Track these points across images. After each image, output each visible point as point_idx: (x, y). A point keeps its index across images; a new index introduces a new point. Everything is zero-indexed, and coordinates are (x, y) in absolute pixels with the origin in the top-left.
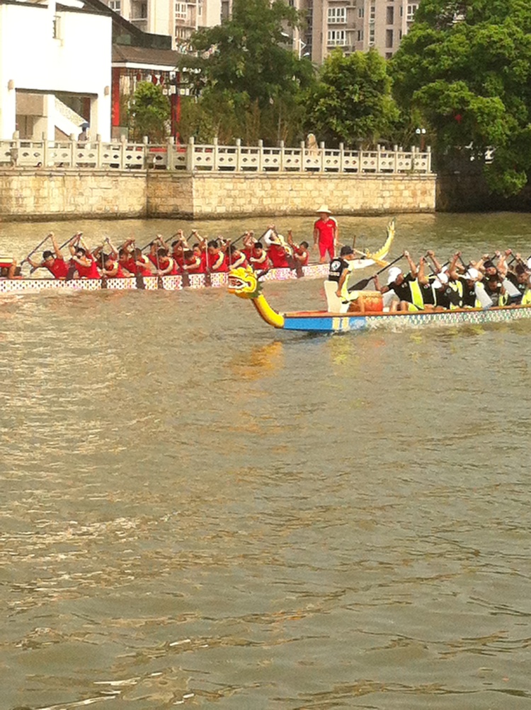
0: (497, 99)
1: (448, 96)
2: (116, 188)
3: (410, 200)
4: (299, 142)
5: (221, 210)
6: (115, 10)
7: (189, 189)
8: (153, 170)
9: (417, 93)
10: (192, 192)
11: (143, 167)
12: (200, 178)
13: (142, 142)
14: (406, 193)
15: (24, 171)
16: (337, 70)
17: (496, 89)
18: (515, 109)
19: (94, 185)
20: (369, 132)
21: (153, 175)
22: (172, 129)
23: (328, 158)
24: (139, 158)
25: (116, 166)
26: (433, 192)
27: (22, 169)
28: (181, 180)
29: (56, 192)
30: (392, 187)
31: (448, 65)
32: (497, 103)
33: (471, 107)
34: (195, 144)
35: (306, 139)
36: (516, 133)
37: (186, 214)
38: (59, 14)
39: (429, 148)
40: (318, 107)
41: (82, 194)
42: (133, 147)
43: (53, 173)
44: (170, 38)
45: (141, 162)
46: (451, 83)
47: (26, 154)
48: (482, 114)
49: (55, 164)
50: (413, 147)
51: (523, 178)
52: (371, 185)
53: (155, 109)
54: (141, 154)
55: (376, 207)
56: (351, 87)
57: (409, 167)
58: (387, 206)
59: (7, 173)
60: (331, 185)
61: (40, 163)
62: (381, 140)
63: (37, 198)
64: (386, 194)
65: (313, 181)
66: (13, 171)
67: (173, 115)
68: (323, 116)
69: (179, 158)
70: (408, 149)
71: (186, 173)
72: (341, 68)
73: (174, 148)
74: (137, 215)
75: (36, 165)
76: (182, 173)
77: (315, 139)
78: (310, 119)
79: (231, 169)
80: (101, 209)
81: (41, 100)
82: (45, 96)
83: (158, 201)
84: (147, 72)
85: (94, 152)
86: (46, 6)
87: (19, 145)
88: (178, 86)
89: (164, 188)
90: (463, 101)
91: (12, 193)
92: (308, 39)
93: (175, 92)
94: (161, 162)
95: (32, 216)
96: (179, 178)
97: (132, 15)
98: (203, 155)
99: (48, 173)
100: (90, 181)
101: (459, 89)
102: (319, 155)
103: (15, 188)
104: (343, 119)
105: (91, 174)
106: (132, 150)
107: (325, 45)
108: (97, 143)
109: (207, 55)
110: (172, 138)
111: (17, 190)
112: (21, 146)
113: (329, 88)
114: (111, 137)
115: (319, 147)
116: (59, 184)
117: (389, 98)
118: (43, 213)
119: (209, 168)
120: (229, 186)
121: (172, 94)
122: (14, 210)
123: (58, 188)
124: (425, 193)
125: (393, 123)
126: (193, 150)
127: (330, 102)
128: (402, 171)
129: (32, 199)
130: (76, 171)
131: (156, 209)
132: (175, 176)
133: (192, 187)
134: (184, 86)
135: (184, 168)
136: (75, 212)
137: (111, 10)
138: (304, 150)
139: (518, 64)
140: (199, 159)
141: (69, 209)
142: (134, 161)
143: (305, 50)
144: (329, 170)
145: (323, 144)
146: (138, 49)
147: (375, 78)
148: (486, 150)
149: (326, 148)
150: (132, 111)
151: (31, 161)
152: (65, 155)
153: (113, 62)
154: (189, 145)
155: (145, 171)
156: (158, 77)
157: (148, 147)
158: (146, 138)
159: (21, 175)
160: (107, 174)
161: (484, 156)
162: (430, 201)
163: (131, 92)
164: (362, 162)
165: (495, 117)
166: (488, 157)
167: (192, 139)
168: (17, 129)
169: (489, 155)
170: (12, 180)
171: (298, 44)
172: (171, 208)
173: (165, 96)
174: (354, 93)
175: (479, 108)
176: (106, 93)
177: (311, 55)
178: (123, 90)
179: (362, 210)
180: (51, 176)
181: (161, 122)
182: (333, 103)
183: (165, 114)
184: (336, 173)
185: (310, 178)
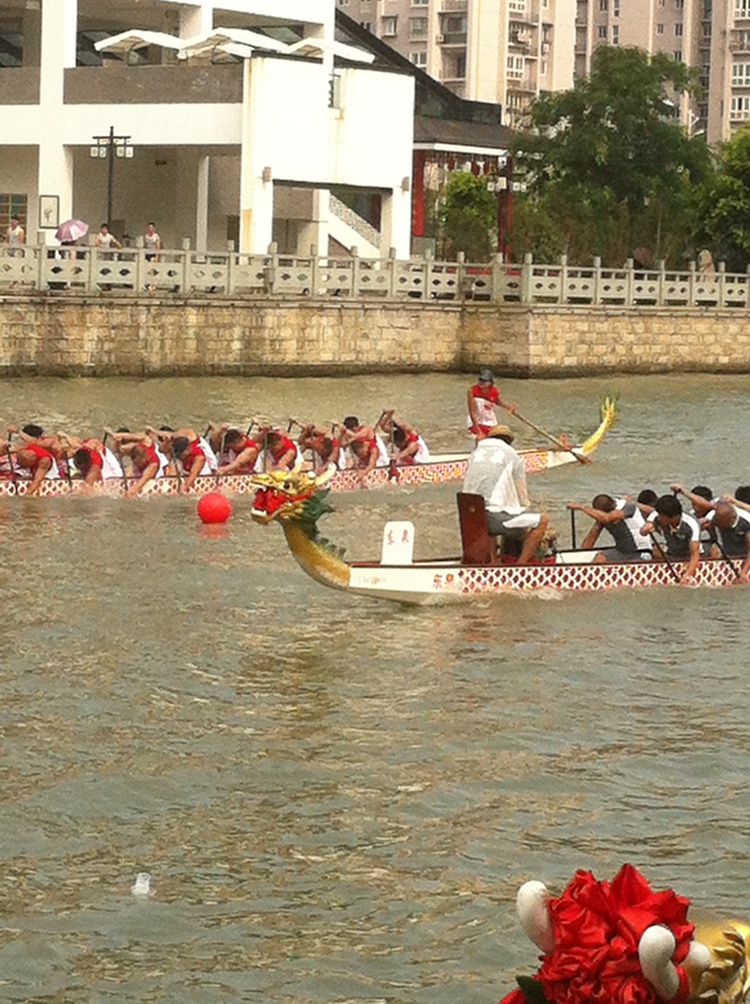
2: (417, 327)
4: (688, 260)
5: (570, 361)
6: (419, 66)
7: (524, 330)
8: (470, 300)
10: (527, 335)
11: (456, 297)
12: (539, 314)
13: (455, 261)
15: (284, 300)
16: (744, 155)
19: (384, 322)
21: (472, 310)
22: (499, 240)
23: (730, 286)
24: (451, 283)
25: (417, 295)
27: (280, 298)
28: (511, 317)
29: (329, 332)
34: (533, 263)
35: (696, 257)
37: (519, 367)
38: (338, 71)
40: (718, 211)
41: (366, 336)
42: (442, 268)
43: (326, 305)
44: (499, 107)
45: (453, 289)
47: (286, 277)
49: (328, 291)
53: (475, 212)
54: (454, 277)
59: (258, 304)
60: (733, 327)
61: (306, 290)
63: (302, 341)
65: (706, 320)
66: (267, 300)
67: (502, 221)
68: (723, 225)
69: (510, 285)
71: (522, 307)
73: (503, 269)
74: (445, 369)
75: (301, 292)
76: (514, 307)
77: (710, 257)
78: (704, 230)
79: (586, 301)
80: (394, 359)
81: (310, 198)
82: (316, 191)
83: (478, 347)
84: (463, 157)
85: (386, 274)
86: (320, 61)
87: (276, 262)
88: (510, 178)
89: (486, 328)
91: (266, 334)
92: (702, 110)
93: (505, 187)
94: (482, 291)
95: (293, 367)
96: (509, 314)
97: (443, 74)
98: (545, 280)
99: (318, 305)
100: (380, 318)
102: (716, 281)
103: (270, 326)
105: (381, 306)
106: (440, 272)
107: (727, 119)
108: (390, 260)
109: (552, 133)
110: (500, 255)
111: (272, 328)
112: (280, 265)
113: (732, 183)
114: (411, 253)
115: (717, 270)
116: (333, 321)
118: (310, 363)
119: (554, 300)
120: (584, 327)
121: (502, 190)
122: (268, 357)
123: (333, 326)
126: (531, 273)
127: (734, 204)
129: (294, 342)
130: (358, 302)
131: (474, 358)
132: (503, 310)
133: (527, 327)
134: (520, 178)
135: (516, 298)
136: (356, 362)
137: (413, 66)
138: (695, 274)
140: (539, 286)
141: (348, 357)
142: (443, 288)
143: (697, 126)
144: (731, 304)
145: (722, 266)
146: (451, 124)
149: (727, 271)
150: (440, 214)
151: (295, 284)
152: (342, 278)
153: (415, 142)
154: (524, 266)
155: (460, 302)
156: (481, 164)
157: (464, 267)
158: (461, 255)
159: (278, 307)
160: (404, 307)
163: (441, 185)
167: (529, 257)
168: (273, 240)
170: (266, 314)
171: (687, 117)
172: (499, 358)
173: (490, 192)
176: (404, 188)
177: (705, 132)
178: (428, 183)
180: (322, 309)
181: (484, 231)
182: (740, 204)
183: (490, 219)
184: (742, 309)
185: (702, 316)
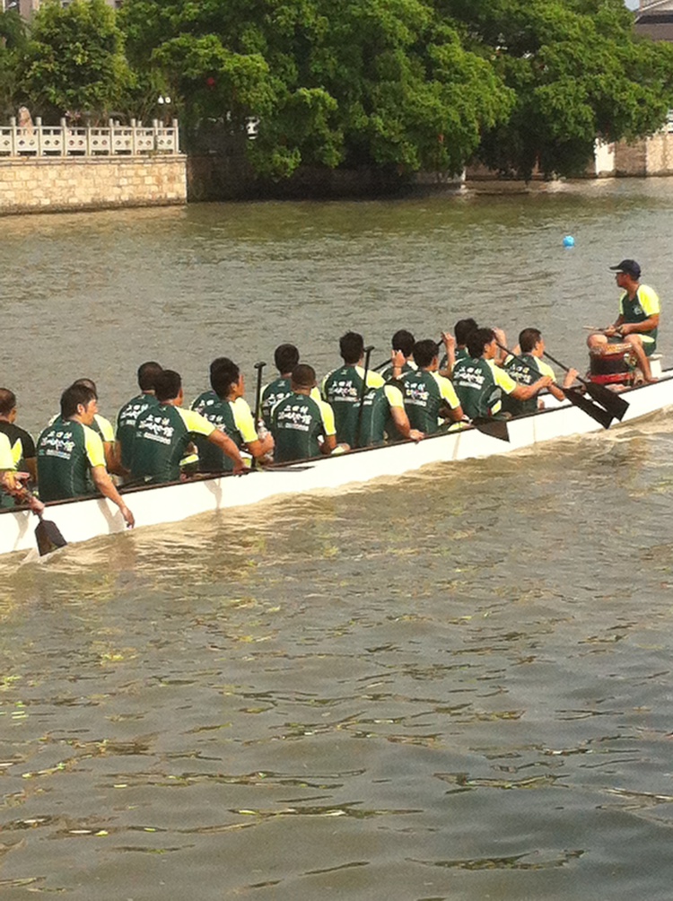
0: (258, 57)
1: (196, 54)
3: (154, 188)
4: (9, 117)
9: (158, 52)
14: (149, 180)
16: (52, 23)
17: (256, 45)
18: (283, 70)
20: (98, 104)
23: (47, 137)
26: (184, 178)
30: (131, 173)
31: (195, 14)
32: (258, 61)
33: (226, 67)
35: (17, 114)
36: (285, 99)
39: (175, 121)
40: (31, 73)
46: (199, 37)
48: (240, 76)
50: (156, 121)
51: (296, 156)
52: (104, 170)
55: (111, 199)
56: (71, 46)
57: (151, 147)
58: (125, 198)
60: (52, 173)
62: (115, 114)
64: (123, 182)
65: (28, 168)
68: (37, 84)
70: (149, 124)
72: (58, 22)
77: (28, 112)
78: (20, 89)
90: (215, 60)
101: (210, 44)
102: (35, 133)
104: (63, 88)
113: (43, 48)
115: (35, 124)
117: (122, 58)
124: (173, 180)
125: (129, 90)
127: (47, 66)
128: (143, 152)
139: (282, 13)
144: (48, 153)
145: (39, 120)
147: (102, 33)
148: (248, 122)
149: (43, 124)
161: (246, 130)
162: (180, 189)
164: (91, 142)
165: (257, 81)
166: (251, 131)
169: (252, 128)
174: (76, 52)
175: (236, 69)
177: (18, 5)
179: (94, 203)
182: (50, 67)
184: (58, 157)
185: (24, 165)
